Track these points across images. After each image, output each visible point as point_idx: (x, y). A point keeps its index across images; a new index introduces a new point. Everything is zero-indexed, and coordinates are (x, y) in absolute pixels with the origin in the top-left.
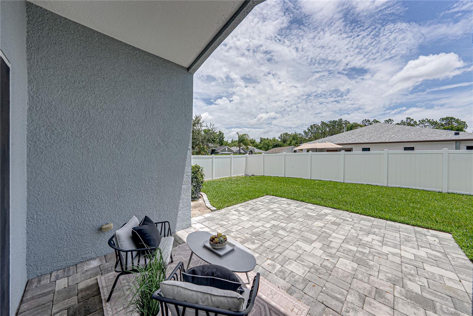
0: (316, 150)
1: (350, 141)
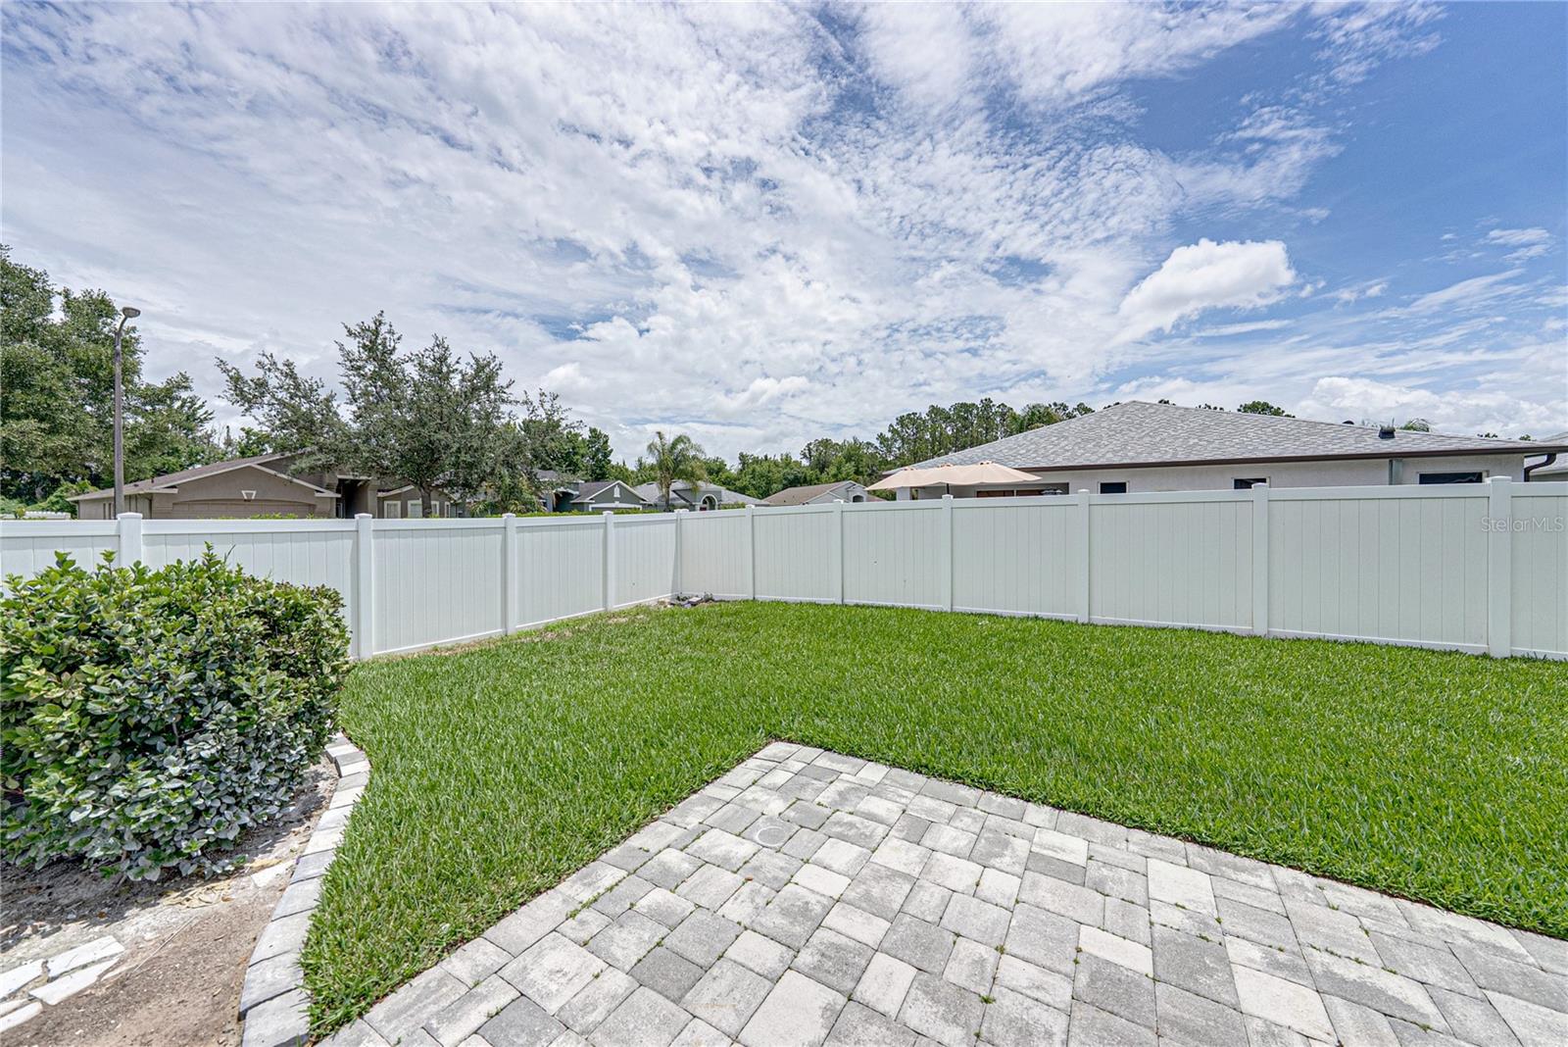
1: (1058, 460)
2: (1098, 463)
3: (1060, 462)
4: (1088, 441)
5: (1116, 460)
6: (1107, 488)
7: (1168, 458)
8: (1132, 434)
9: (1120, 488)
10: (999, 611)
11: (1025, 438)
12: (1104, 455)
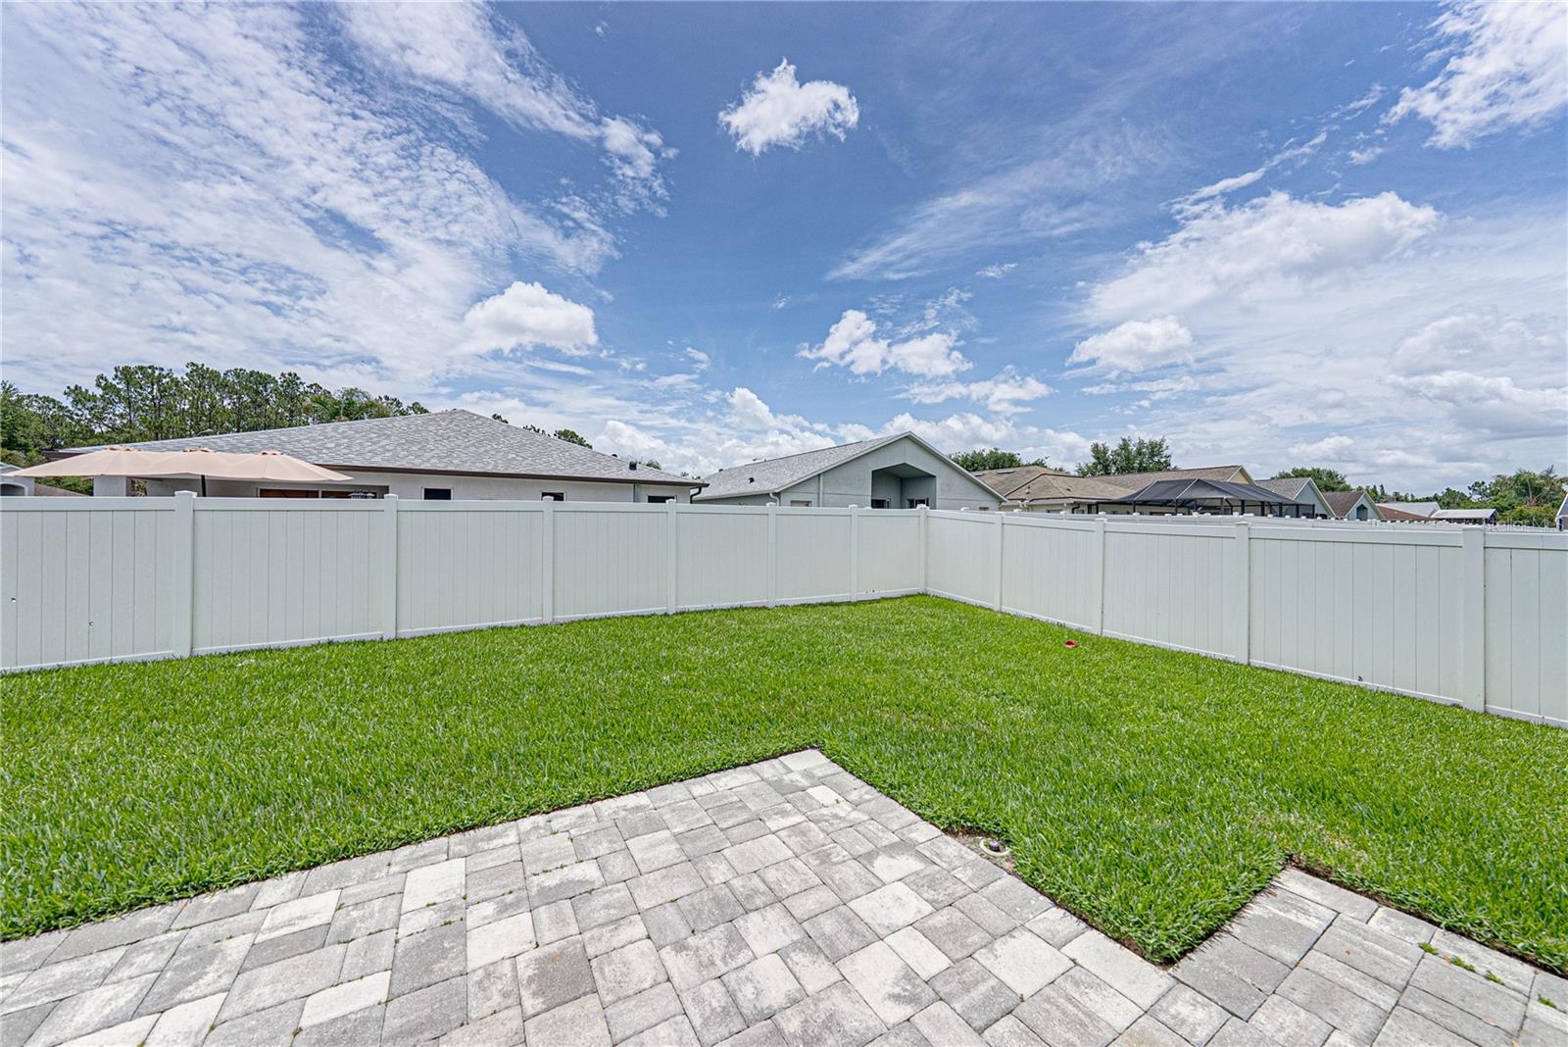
0: (205, 486)
1: (376, 459)
2: (422, 467)
3: (378, 461)
4: (413, 443)
5: (441, 467)
6: (431, 494)
7: (489, 469)
8: (459, 442)
9: (445, 494)
10: (274, 643)
11: (335, 430)
12: (429, 460)
